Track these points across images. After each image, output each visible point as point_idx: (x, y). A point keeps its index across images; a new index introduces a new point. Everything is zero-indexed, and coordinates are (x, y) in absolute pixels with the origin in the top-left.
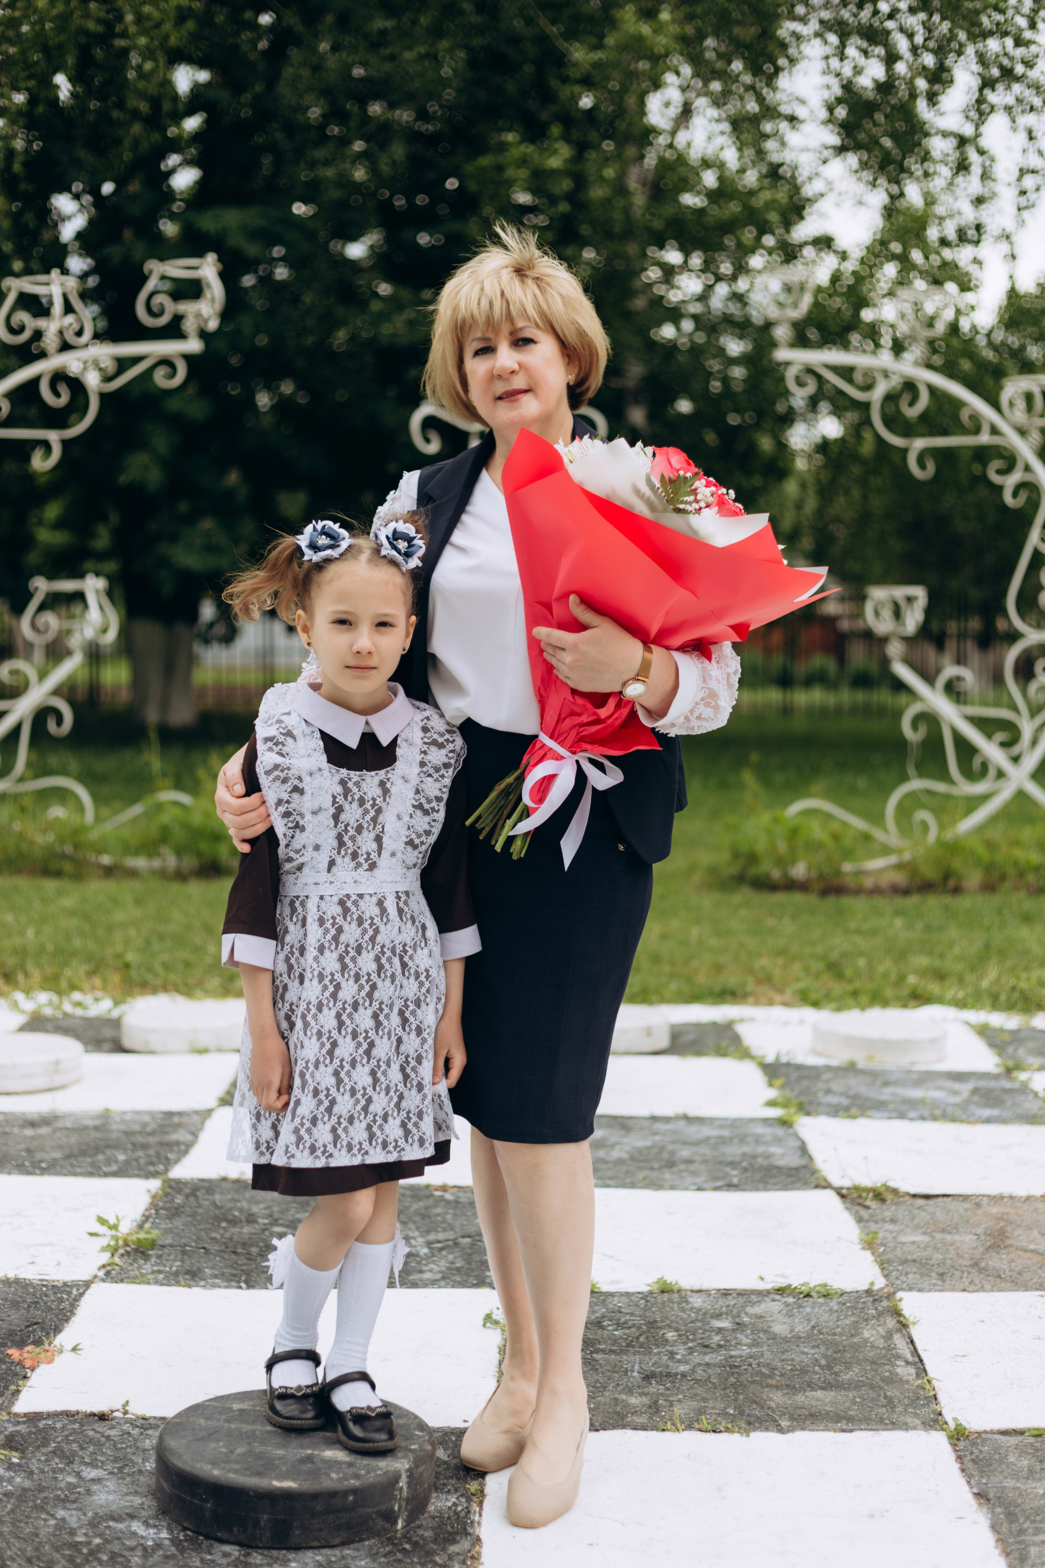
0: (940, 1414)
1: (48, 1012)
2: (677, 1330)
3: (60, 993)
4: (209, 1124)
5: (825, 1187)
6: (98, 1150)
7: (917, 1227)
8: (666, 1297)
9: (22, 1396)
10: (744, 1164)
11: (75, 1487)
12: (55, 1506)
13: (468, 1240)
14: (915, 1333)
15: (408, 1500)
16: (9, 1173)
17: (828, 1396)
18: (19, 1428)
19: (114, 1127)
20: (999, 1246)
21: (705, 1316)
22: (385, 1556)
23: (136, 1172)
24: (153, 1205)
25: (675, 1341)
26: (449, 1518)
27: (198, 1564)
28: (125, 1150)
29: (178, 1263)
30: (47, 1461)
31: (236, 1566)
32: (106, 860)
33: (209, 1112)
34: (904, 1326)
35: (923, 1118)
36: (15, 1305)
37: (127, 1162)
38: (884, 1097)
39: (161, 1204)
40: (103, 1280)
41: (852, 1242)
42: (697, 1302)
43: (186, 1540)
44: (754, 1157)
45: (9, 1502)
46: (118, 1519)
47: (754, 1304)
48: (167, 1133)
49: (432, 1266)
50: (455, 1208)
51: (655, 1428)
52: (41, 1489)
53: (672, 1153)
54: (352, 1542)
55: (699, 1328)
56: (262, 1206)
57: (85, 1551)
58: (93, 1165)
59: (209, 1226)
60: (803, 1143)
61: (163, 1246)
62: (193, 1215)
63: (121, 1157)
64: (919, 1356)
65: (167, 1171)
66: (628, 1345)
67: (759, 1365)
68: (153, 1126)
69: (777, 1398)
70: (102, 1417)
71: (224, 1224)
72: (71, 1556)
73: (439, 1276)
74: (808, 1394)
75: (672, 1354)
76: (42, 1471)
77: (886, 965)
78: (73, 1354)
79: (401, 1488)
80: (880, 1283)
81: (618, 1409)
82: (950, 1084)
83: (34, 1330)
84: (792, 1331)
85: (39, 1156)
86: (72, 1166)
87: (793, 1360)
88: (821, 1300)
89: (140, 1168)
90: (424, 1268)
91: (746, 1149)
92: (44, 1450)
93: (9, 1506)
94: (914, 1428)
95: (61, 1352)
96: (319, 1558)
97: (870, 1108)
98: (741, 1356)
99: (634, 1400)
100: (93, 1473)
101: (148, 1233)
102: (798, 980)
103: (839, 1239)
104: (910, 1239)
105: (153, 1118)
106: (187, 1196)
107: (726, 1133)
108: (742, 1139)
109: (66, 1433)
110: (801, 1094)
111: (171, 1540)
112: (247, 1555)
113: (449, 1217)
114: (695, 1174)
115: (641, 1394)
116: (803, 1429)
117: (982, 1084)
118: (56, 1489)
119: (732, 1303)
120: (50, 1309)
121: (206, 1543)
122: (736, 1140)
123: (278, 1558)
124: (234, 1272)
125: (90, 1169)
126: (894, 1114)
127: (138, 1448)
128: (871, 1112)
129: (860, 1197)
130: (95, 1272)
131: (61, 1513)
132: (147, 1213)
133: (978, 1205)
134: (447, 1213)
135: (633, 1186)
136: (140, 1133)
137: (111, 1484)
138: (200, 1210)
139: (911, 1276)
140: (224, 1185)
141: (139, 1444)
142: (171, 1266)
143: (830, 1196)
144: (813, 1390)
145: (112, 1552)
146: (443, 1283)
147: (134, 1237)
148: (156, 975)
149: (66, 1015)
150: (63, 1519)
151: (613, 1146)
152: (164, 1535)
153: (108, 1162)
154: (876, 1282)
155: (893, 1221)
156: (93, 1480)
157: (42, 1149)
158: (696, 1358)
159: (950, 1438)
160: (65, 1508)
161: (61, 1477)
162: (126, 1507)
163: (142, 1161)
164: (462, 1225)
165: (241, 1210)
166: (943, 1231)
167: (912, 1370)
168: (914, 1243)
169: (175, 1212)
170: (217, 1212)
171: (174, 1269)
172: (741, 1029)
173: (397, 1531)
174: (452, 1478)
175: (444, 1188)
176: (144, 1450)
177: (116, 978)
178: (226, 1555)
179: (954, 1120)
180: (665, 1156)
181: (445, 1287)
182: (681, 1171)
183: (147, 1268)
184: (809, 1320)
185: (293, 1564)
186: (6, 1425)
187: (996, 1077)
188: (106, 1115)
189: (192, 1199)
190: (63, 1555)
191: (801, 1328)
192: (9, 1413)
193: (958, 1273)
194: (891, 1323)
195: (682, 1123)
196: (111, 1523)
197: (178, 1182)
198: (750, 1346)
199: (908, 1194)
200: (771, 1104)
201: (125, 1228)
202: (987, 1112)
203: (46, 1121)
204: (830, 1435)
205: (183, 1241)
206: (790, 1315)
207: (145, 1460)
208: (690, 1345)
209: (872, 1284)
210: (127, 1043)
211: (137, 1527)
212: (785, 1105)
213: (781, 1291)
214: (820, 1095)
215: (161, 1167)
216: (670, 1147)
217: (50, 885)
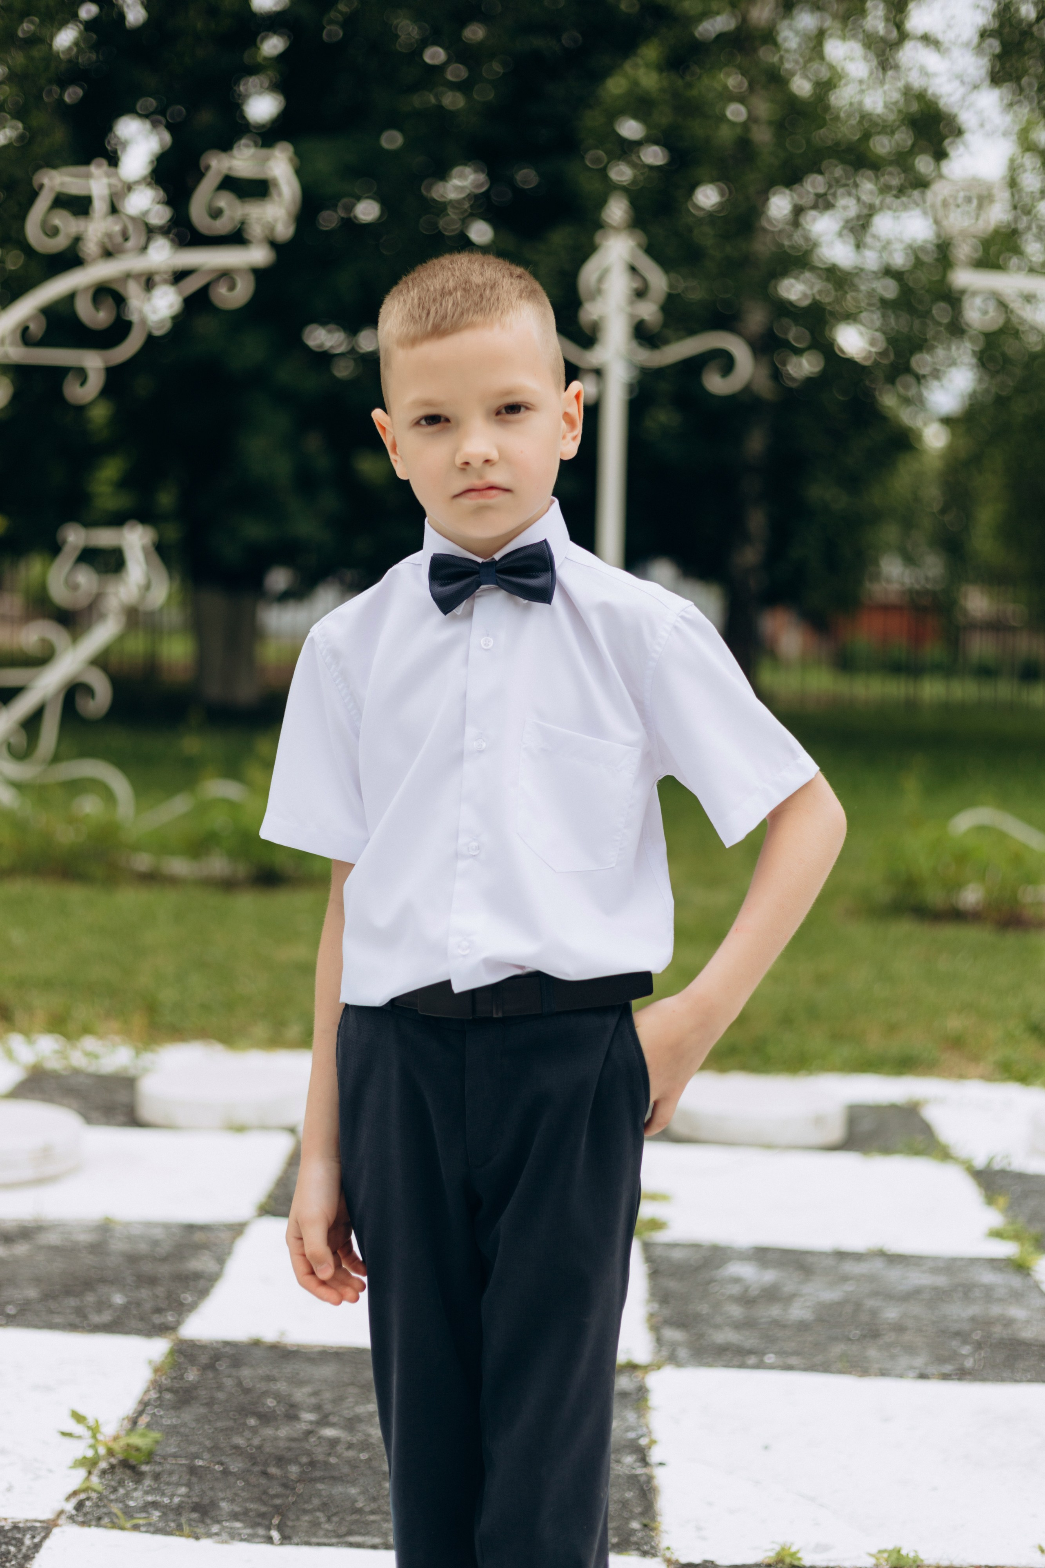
1: (52, 1065)
3: (68, 1038)
4: (242, 1246)
6: (87, 1285)
10: (977, 1336)
19: (115, 1247)
23: (136, 1325)
24: (155, 1385)
28: (125, 1287)
29: (183, 1490)
33: (242, 1227)
37: (125, 1308)
39: (166, 1383)
40: (71, 1518)
44: (988, 1323)
48: (184, 1259)
53: (874, 1313)
56: (307, 1389)
58: (79, 1309)
59: (230, 1423)
61: (165, 1458)
62: (210, 1403)
63: (118, 1299)
65: (179, 1323)
68: (166, 1249)
71: (252, 1422)
86: (50, 1311)
89: (142, 1319)
91: (973, 1310)
102: (996, 1046)
105: (168, 1235)
106: (205, 1368)
107: (941, 1281)
108: (966, 1293)
110: (1033, 1218)
114: (910, 1350)
122: (958, 1295)
124: (263, 1509)
125: (74, 1319)
130: (61, 1505)
132: (146, 1399)
135: (825, 1368)
136: (148, 1257)
138: (220, 1396)
142: (172, 1496)
147: (123, 1442)
149: (71, 1069)
151: (790, 1298)
153: (100, 1307)
157: (13, 1282)
163: (146, 1307)
165: (278, 1396)
169: (185, 1398)
170: (244, 1398)
171: (176, 1500)
172: (933, 1115)
180: (864, 1317)
182: (891, 1344)
183: (137, 1497)
188: (105, 1228)
189: (210, 1374)
195: (878, 1265)
197: (193, 1345)
200: (997, 1234)
201: (111, 1426)
205: (193, 1449)
210: (143, 1115)
212: (1015, 1238)
215: (170, 1318)
216: (870, 1303)
217: (72, 893)
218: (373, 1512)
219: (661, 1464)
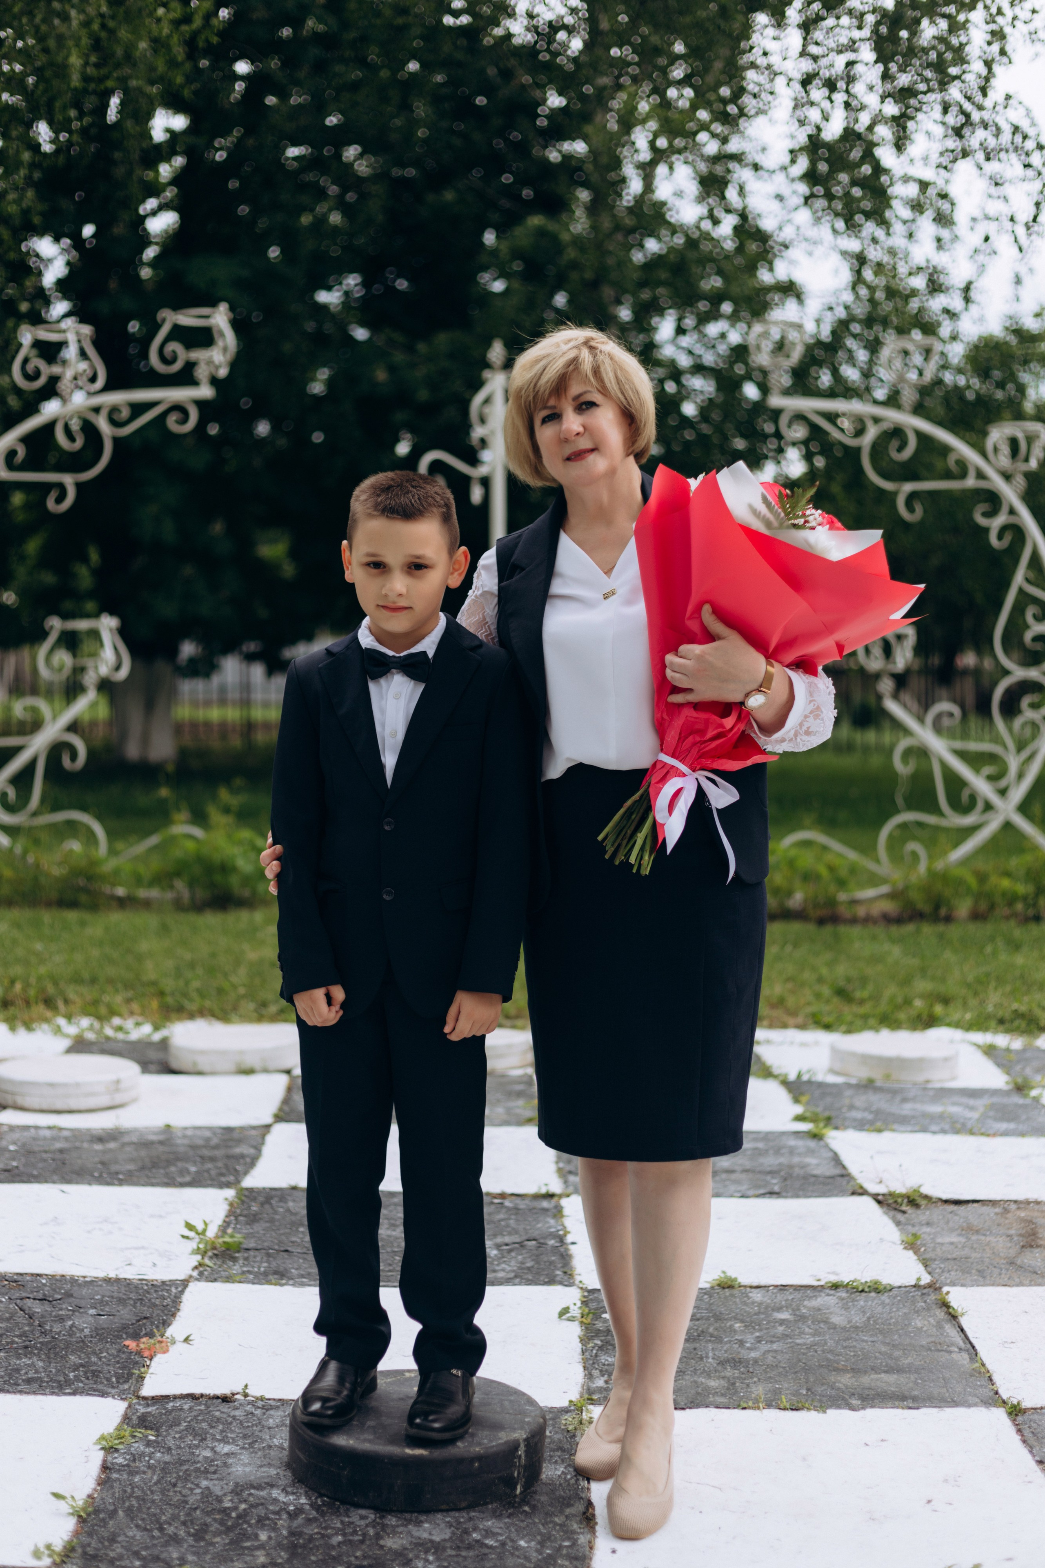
0: (997, 1393)
1: (90, 1036)
2: (742, 1321)
3: (100, 1018)
4: (270, 1139)
5: (861, 1194)
6: (169, 1163)
7: (952, 1230)
8: (727, 1292)
9: (147, 1381)
10: (782, 1173)
11: (213, 1461)
12: (197, 1477)
13: (534, 1243)
14: (964, 1322)
15: (526, 1467)
16: (90, 1184)
17: (892, 1378)
18: (149, 1409)
19: (179, 1141)
20: (1031, 1246)
21: (768, 1309)
22: (509, 1517)
23: (209, 1182)
24: (231, 1213)
25: (743, 1331)
26: (560, 1485)
27: (339, 1525)
28: (195, 1163)
29: (265, 1264)
30: (180, 1438)
31: (374, 1527)
32: (120, 891)
33: (267, 1127)
34: (953, 1317)
35: (943, 1131)
36: (121, 1301)
37: (199, 1174)
38: (904, 1113)
39: (238, 1211)
40: (198, 1280)
41: (894, 1243)
42: (757, 1296)
43: (324, 1505)
44: (791, 1167)
45: (154, 1474)
46: (259, 1487)
47: (810, 1298)
48: (230, 1147)
49: (503, 1266)
50: (516, 1214)
51: (738, 1407)
52: (181, 1463)
54: (477, 1506)
55: (763, 1319)
57: (234, 1515)
58: (167, 1175)
59: (287, 1231)
60: (836, 1154)
61: (248, 1249)
62: (272, 1221)
63: (193, 1169)
64: (971, 1343)
65: (238, 1182)
66: (699, 1336)
67: (823, 1351)
68: (215, 1141)
69: (845, 1380)
70: (225, 1399)
72: (222, 1519)
73: (512, 1275)
74: (872, 1376)
75: (741, 1343)
76: (179, 1447)
77: (891, 990)
78: (185, 1345)
79: (520, 1456)
80: (926, 1279)
81: (700, 1390)
82: (965, 1100)
83: (144, 1324)
84: (850, 1322)
85: (114, 1168)
86: (148, 1177)
87: (855, 1347)
88: (873, 1294)
89: (212, 1179)
90: (497, 1268)
91: (782, 1160)
92: (177, 1429)
93: (155, 1478)
94: (975, 1405)
95: (174, 1342)
96: (448, 1519)
97: (894, 1122)
98: (805, 1344)
99: (713, 1383)
100: (227, 1449)
101: (232, 1236)
102: (809, 1004)
103: (882, 1240)
104: (947, 1240)
105: (214, 1134)
106: (262, 1203)
107: (760, 1145)
108: (778, 1151)
109: (194, 1413)
110: (825, 1109)
111: (311, 1505)
112: (382, 1517)
113: (512, 1222)
115: (719, 1378)
116: (872, 1407)
117: (995, 1100)
118: (195, 1462)
119: (790, 1297)
120: (155, 1305)
121: (342, 1509)
122: (771, 1152)
123: (411, 1520)
125: (166, 1180)
126: (917, 1128)
127: (263, 1427)
128: (895, 1126)
129: (896, 1202)
130: (190, 1272)
131: (204, 1483)
132: (227, 1219)
133: (1006, 1211)
134: (509, 1219)
136: (205, 1147)
137: (245, 1457)
138: (277, 1217)
139: (953, 1273)
140: (295, 1193)
141: (264, 1423)
142: (259, 1268)
143: (867, 1202)
144: (876, 1373)
145: (259, 1516)
146: (517, 1280)
147: (221, 1240)
148: (191, 1000)
149: (108, 1038)
150: (208, 1488)
152: (303, 1500)
153: (183, 1172)
154: (923, 1278)
155: (928, 1224)
156: (227, 1455)
157: (116, 1162)
158: (764, 1347)
159: (1010, 1414)
160: (207, 1479)
161: (197, 1452)
162: (263, 1477)
163: (213, 1173)
164: (525, 1229)
166: (977, 1232)
167: (965, 1356)
168: (952, 1243)
169: (253, 1219)
170: (293, 1218)
171: (262, 1269)
173: (516, 1496)
174: (557, 1450)
175: (503, 1196)
176: (269, 1428)
177: (155, 1004)
178: (362, 1518)
179: (972, 1133)
181: (520, 1284)
182: (724, 1181)
183: (236, 1269)
184: (864, 1312)
185: (426, 1525)
186: (137, 1407)
187: (1007, 1093)
188: (168, 1130)
189: (267, 1206)
190: (215, 1520)
191: (858, 1319)
192: (138, 1397)
193: (996, 1271)
194: (940, 1314)
196: (252, 1491)
197: (251, 1190)
198: (813, 1335)
199: (941, 1200)
200: (799, 1118)
201: (211, 1233)
202: (1004, 1126)
203: (113, 1135)
204: (900, 1411)
205: (266, 1244)
206: (847, 1309)
207: (272, 1437)
208: (757, 1334)
209: (919, 1279)
210: (174, 1065)
211: (275, 1493)
212: (814, 1119)
213: (835, 1286)
214: (844, 1110)
215: (231, 1178)
217: (72, 916)
218: (390, 1271)
219: (573, 1243)
